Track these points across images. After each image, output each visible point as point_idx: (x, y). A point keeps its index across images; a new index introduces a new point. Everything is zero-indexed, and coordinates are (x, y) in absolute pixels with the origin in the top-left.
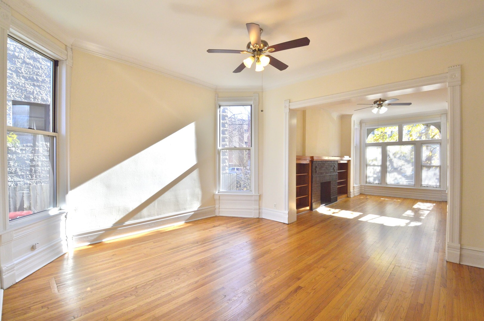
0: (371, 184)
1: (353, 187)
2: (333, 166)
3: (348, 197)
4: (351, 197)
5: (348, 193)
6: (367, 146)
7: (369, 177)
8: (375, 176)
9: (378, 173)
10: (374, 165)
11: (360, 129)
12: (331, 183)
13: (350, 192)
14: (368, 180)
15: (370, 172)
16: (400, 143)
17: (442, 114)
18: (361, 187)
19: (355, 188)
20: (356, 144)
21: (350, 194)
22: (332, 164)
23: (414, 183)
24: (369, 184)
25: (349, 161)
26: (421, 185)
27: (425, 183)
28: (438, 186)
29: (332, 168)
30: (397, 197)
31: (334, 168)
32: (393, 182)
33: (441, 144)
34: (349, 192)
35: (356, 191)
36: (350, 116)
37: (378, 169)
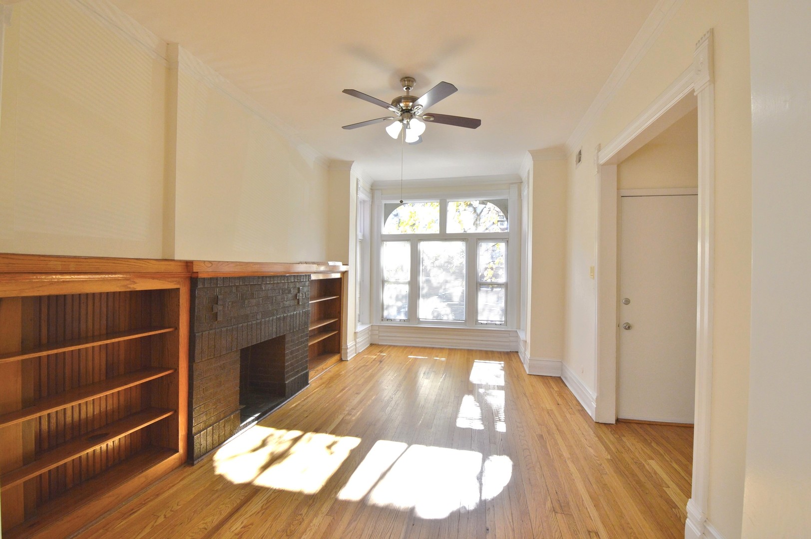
0: (391, 322)
1: (355, 333)
2: (294, 292)
3: (341, 360)
4: (348, 359)
5: (343, 352)
6: (384, 241)
7: (388, 307)
8: (400, 304)
9: (403, 297)
10: (397, 283)
11: (371, 204)
12: (288, 339)
13: (347, 349)
14: (386, 313)
15: (391, 297)
16: (443, 236)
17: (512, 184)
18: (372, 329)
19: (358, 335)
20: (364, 236)
21: (347, 352)
22: (291, 285)
23: (466, 318)
24: (387, 322)
25: (344, 273)
26: (477, 320)
27: (483, 317)
28: (503, 323)
29: (290, 296)
30: (436, 346)
31: (296, 295)
32: (430, 317)
33: (508, 241)
34: (343, 347)
35: (361, 342)
36: (348, 165)
37: (405, 290)
